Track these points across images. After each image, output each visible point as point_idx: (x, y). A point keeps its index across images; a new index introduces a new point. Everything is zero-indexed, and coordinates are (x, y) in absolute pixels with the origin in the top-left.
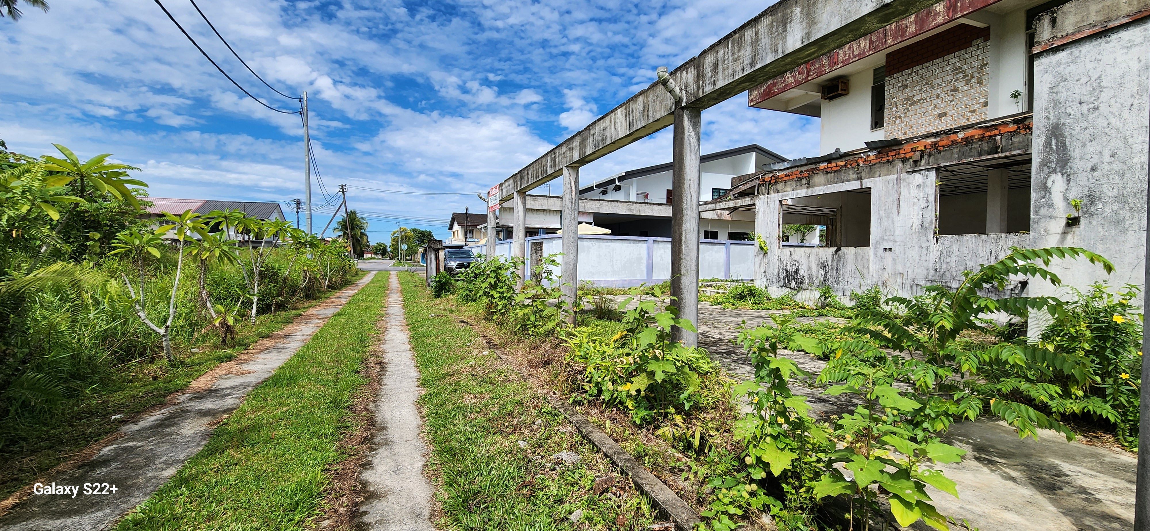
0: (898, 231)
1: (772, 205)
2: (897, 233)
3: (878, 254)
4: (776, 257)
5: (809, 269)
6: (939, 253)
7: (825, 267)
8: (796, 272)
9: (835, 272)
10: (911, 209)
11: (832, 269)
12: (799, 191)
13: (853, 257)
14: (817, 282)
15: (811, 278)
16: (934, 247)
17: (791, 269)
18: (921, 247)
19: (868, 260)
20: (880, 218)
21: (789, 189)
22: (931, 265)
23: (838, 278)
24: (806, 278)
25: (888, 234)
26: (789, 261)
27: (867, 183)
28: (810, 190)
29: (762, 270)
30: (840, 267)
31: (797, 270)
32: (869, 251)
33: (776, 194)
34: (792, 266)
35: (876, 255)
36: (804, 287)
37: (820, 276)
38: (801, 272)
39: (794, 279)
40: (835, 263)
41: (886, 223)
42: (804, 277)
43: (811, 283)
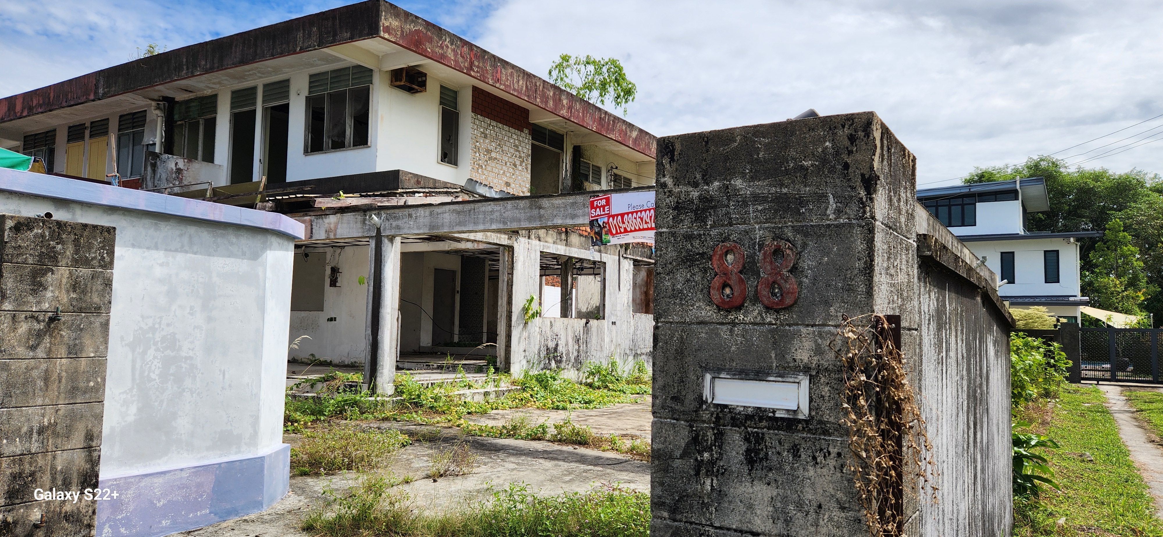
1: (533, 256)
2: (618, 308)
4: (537, 329)
5: (567, 345)
6: (634, 327)
7: (578, 340)
8: (556, 349)
9: (585, 346)
10: (624, 289)
11: (583, 343)
12: (559, 247)
13: (596, 329)
14: (573, 360)
15: (568, 354)
16: (632, 322)
17: (551, 345)
18: (627, 322)
19: (604, 333)
20: (610, 294)
21: (550, 239)
22: (631, 337)
23: (587, 352)
24: (564, 355)
25: (614, 309)
26: (549, 334)
27: (605, 258)
28: (568, 248)
29: (522, 349)
30: (588, 340)
31: (557, 345)
32: (605, 324)
33: (538, 242)
34: (552, 340)
35: (608, 328)
36: (562, 367)
37: (575, 351)
38: (560, 348)
39: (554, 357)
40: (586, 337)
41: (613, 299)
42: (562, 354)
43: (568, 360)
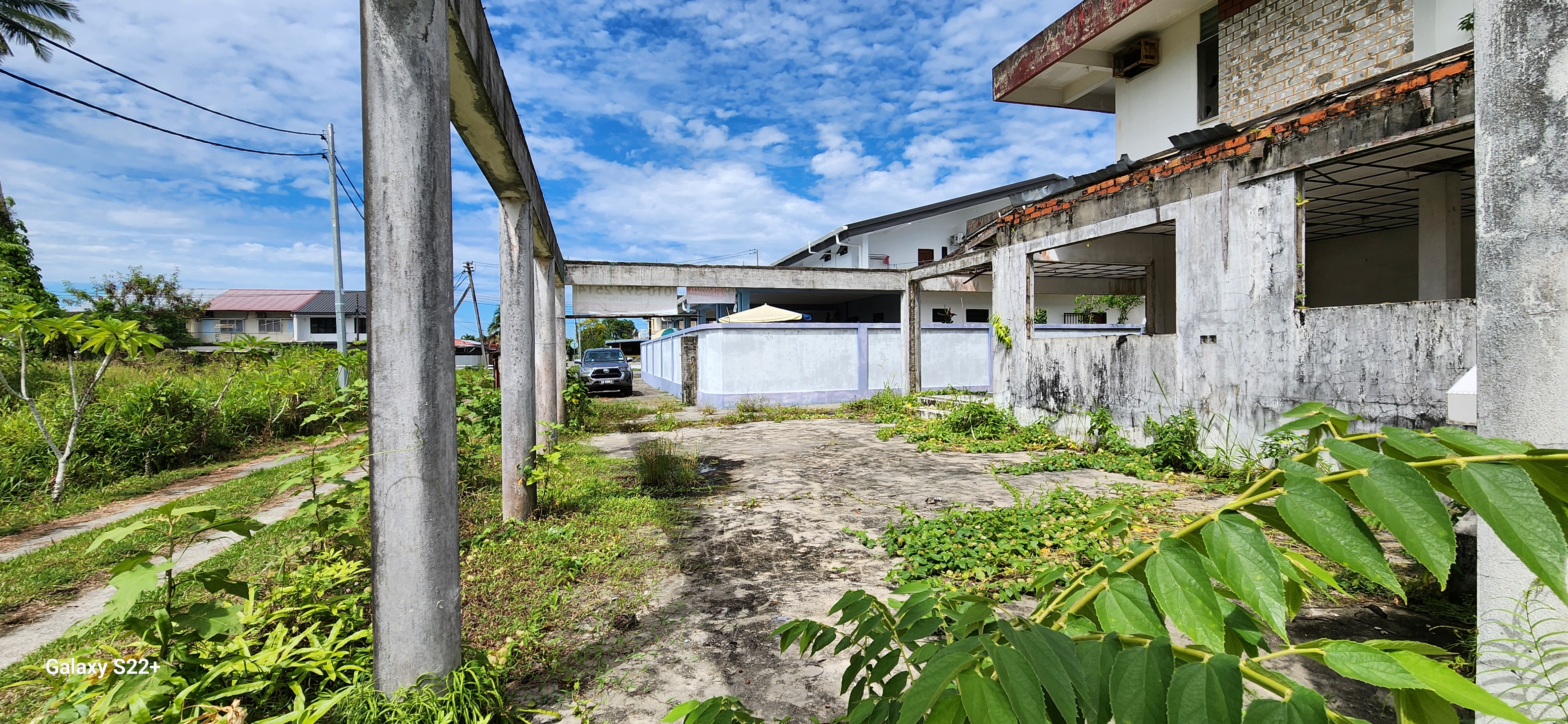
0: (1226, 303)
1: (1016, 264)
2: (1224, 305)
3: (1192, 349)
4: (1025, 355)
5: (1076, 376)
6: (1306, 345)
7: (1101, 372)
8: (1056, 381)
9: (1117, 381)
10: (1249, 257)
11: (1113, 377)
12: (1056, 236)
13: (1147, 353)
14: (1089, 401)
15: (1079, 391)
16: (1296, 333)
17: (1048, 376)
18: (1270, 333)
19: (1173, 359)
20: (1193, 279)
21: (1040, 233)
22: (1291, 370)
23: (1122, 393)
24: (1071, 392)
25: (1208, 308)
26: (1043, 362)
27: (1168, 212)
28: (1073, 232)
29: (1005, 379)
30: (1126, 372)
31: (1057, 377)
32: (1176, 341)
33: (1022, 244)
34: (1048, 370)
35: (1187, 349)
36: (1070, 410)
37: (1093, 388)
38: (1063, 382)
39: (1054, 394)
40: (1118, 366)
41: (1204, 288)
42: (1067, 390)
43: (1080, 401)
